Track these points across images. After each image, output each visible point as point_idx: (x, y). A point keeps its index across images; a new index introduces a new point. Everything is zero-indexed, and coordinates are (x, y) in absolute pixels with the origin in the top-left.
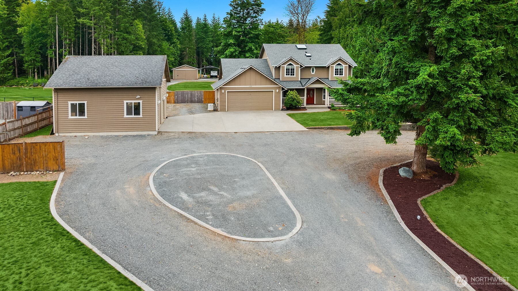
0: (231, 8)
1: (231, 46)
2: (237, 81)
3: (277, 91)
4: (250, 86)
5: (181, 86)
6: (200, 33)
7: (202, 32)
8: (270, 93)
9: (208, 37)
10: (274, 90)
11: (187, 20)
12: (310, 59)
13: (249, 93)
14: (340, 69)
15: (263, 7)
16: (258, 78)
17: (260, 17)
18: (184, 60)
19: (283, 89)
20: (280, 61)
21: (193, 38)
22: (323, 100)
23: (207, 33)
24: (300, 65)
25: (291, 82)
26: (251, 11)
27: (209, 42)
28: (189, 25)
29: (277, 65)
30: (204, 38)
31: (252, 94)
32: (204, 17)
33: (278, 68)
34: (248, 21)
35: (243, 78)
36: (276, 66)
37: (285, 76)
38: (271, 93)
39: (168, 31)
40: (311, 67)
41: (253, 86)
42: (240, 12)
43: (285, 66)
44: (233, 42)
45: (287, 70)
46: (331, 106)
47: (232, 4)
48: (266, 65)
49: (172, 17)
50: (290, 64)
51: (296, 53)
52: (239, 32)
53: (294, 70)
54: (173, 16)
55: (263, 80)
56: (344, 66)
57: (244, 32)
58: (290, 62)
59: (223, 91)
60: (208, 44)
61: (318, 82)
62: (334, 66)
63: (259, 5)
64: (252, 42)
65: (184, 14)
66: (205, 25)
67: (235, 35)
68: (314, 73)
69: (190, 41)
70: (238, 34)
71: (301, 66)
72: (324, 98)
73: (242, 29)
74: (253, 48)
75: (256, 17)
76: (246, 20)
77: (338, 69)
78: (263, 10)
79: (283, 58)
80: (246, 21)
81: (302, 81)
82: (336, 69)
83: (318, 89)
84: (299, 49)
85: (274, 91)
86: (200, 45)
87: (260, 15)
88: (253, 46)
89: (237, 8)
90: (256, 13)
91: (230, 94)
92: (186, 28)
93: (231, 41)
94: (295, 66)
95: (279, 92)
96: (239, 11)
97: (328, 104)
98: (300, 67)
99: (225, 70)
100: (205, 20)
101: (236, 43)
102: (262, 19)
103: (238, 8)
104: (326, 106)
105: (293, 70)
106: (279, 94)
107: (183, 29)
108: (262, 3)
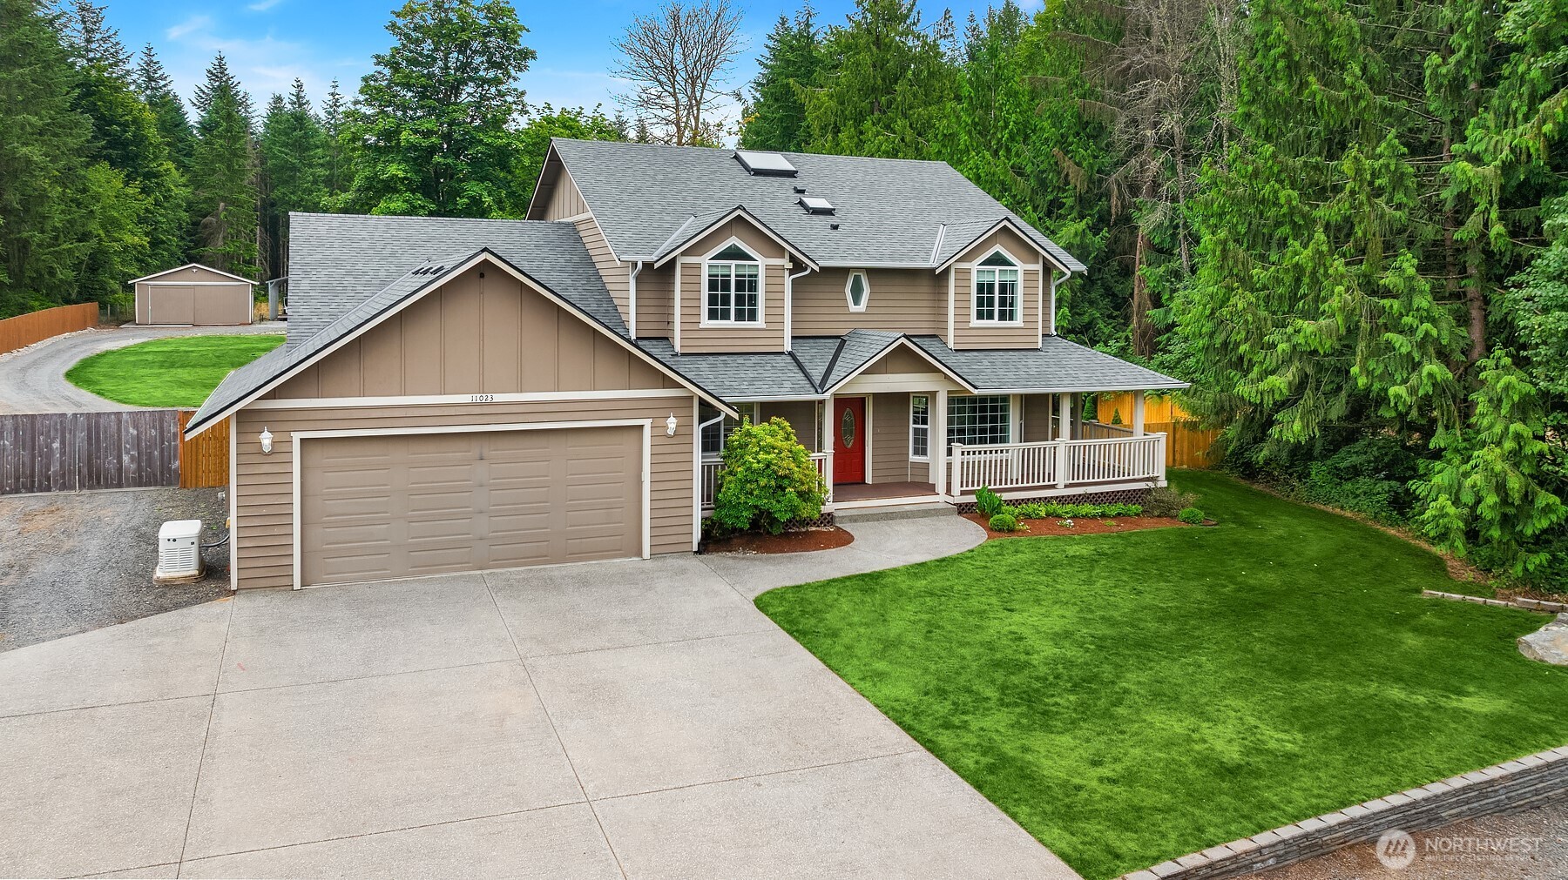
0: (396, 42)
1: (396, 191)
2: (382, 361)
3: (672, 423)
4: (477, 398)
5: (150, 358)
6: (276, 149)
7: (286, 145)
8: (625, 443)
9: (311, 166)
10: (647, 423)
11: (223, 95)
12: (835, 227)
13: (475, 448)
14: (1003, 288)
15: (525, 42)
16: (539, 339)
17: (512, 84)
18: (210, 250)
19: (707, 411)
20: (670, 231)
21: (248, 163)
22: (913, 458)
23: (307, 149)
24: (792, 258)
25: (740, 360)
26: (478, 60)
27: (315, 182)
28: (229, 117)
29: (654, 256)
30: (294, 168)
31: (491, 450)
32: (294, 91)
33: (657, 276)
34: (464, 96)
35: (423, 341)
36: (648, 259)
37: (706, 322)
38: (628, 440)
39: (125, 126)
40: (845, 271)
41: (498, 398)
42: (435, 59)
43: (705, 261)
44: (401, 174)
45: (713, 285)
46: (972, 499)
47: (400, 22)
48: (576, 259)
49: (162, 83)
50: (734, 254)
51: (749, 192)
52: (427, 134)
53: (753, 286)
54: (168, 80)
55: (576, 356)
56: (1020, 267)
57: (447, 137)
58: (733, 241)
59: (266, 439)
60: (310, 192)
61: (902, 357)
62: (974, 266)
63: (507, 34)
64: (482, 180)
65: (209, 71)
66: (300, 119)
67: (413, 147)
68: (862, 307)
69: (235, 174)
70: (425, 143)
71: (798, 266)
72: (921, 449)
73: (441, 125)
74: (487, 200)
75: (497, 82)
76: (456, 88)
77: (991, 286)
78: (526, 55)
79: (684, 216)
80: (456, 97)
81: (806, 353)
82: (980, 287)
83: (883, 399)
84: (759, 173)
85: (647, 432)
86: (276, 194)
87: (513, 73)
88: (485, 193)
89: (417, 42)
90: (498, 66)
91: (318, 456)
92: (218, 125)
93: (395, 170)
94: (762, 262)
95: (683, 433)
96: (428, 56)
97: (956, 488)
98: (792, 272)
99: (305, 284)
100: (299, 100)
101: (417, 178)
102: (523, 93)
103: (424, 41)
104: (941, 498)
105: (747, 286)
106: (685, 448)
107: (206, 127)
108: (522, 28)
